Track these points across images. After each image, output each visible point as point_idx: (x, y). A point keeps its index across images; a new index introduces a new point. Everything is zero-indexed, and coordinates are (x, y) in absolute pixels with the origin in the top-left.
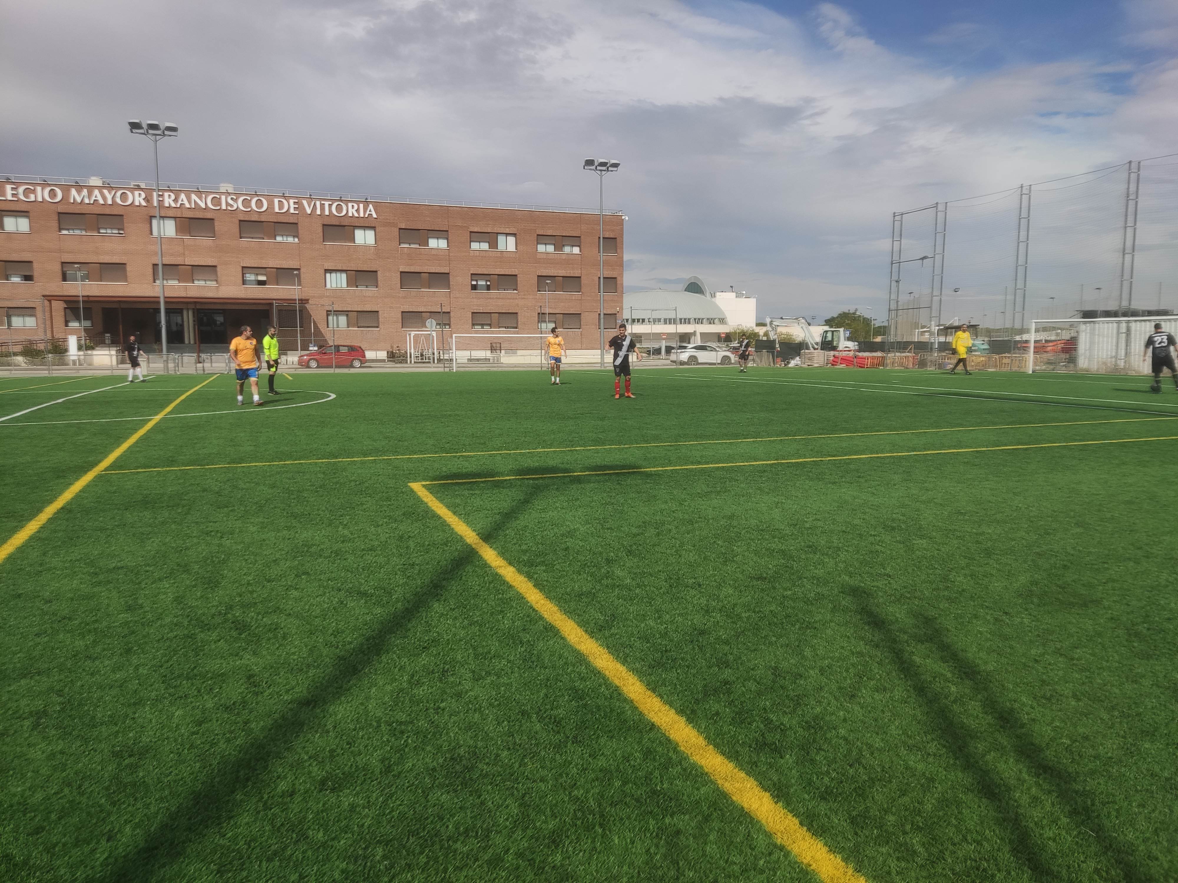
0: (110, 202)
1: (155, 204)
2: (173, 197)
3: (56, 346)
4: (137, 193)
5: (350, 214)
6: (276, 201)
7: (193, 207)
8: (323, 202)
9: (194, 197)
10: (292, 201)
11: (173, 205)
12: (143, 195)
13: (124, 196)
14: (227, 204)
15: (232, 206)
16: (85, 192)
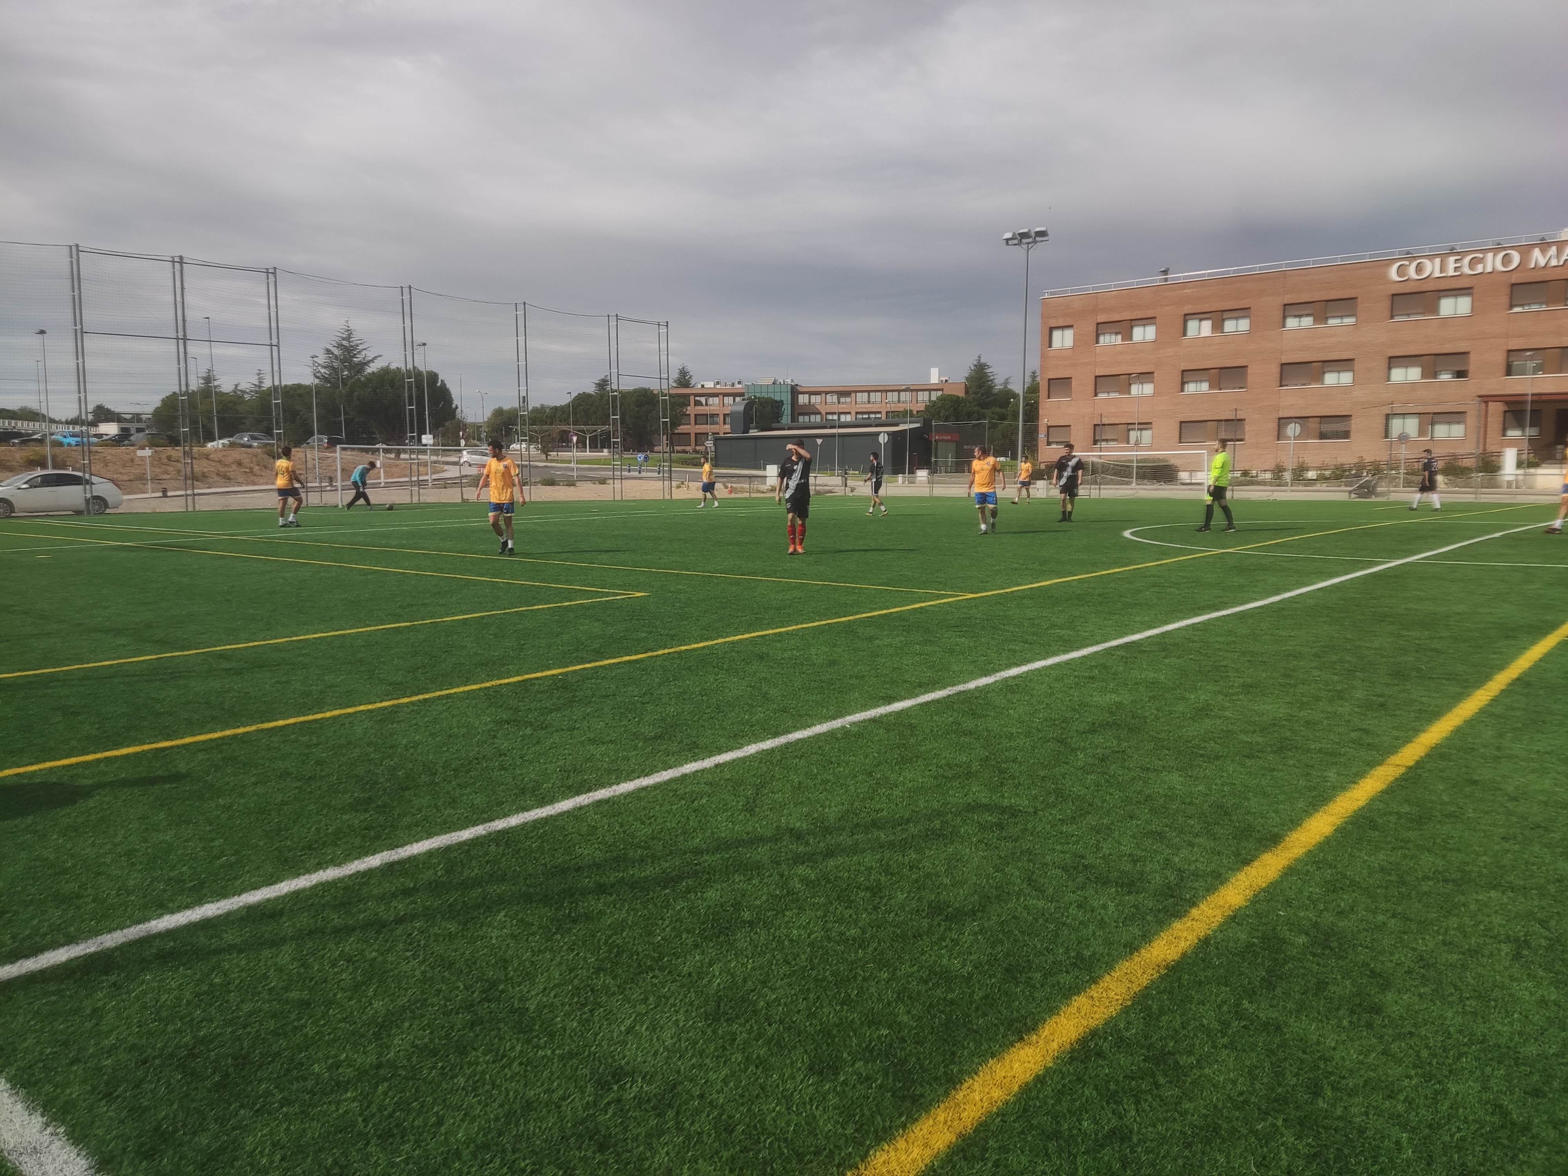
3: (1488, 462)
16: (1552, 251)
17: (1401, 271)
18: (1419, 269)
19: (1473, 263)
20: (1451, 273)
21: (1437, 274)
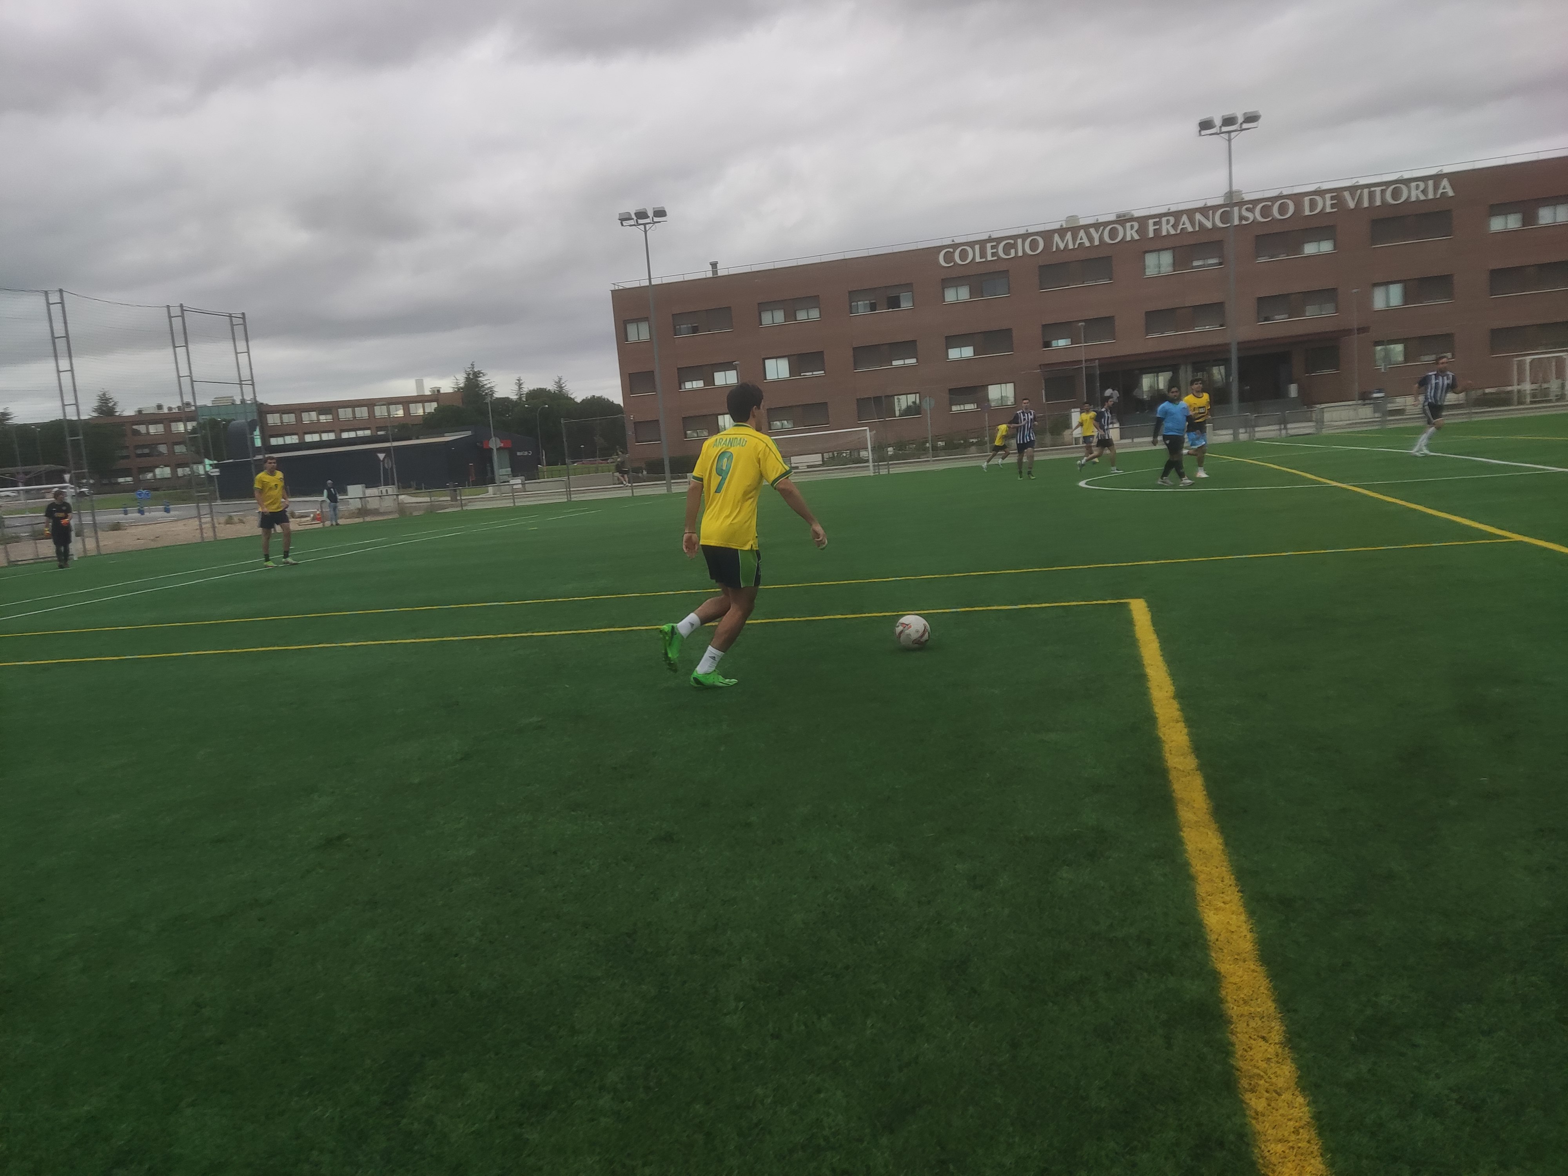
0: (1097, 243)
1: (1151, 235)
2: (1172, 220)
4: (1128, 225)
5: (1413, 199)
6: (1307, 199)
7: (1197, 229)
8: (1372, 189)
9: (1198, 216)
10: (1328, 196)
11: (1172, 232)
12: (1136, 225)
13: (1113, 233)
14: (1241, 218)
15: (1247, 219)
16: (1069, 236)
17: (949, 257)
18: (963, 255)
19: (1006, 250)
20: (990, 258)
21: (978, 260)
